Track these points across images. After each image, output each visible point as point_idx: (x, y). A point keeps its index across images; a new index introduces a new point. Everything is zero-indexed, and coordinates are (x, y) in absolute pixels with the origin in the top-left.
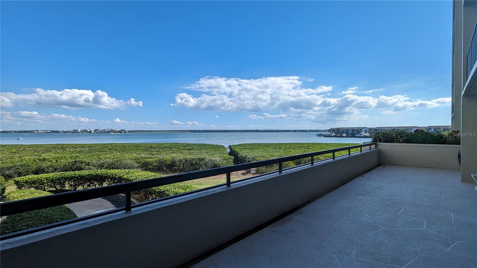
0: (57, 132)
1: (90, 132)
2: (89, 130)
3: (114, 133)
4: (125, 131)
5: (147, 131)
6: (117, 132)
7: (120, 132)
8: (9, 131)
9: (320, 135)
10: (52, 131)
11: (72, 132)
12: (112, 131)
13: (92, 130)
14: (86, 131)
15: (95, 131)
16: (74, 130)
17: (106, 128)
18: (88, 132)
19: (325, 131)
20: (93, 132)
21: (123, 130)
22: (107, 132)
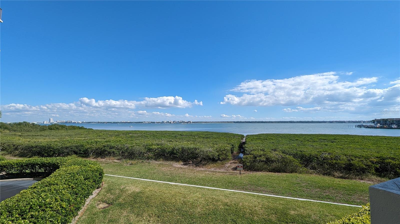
0: (154, 123)
1: (171, 123)
3: (184, 123)
5: (204, 122)
6: (185, 123)
7: (187, 123)
8: (133, 122)
9: (360, 126)
10: (151, 122)
11: (161, 123)
12: (183, 122)
13: (172, 121)
14: (168, 122)
16: (163, 122)
17: (180, 120)
21: (189, 122)
22: (180, 123)
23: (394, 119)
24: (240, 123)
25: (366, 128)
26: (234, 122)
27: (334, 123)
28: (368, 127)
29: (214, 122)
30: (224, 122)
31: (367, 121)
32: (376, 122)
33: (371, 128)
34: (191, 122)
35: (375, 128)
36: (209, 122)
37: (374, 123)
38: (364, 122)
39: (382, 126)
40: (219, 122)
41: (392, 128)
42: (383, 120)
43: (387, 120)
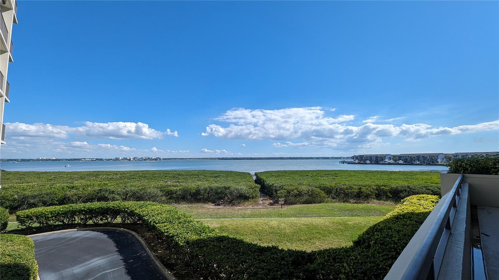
0: (101, 160)
1: (130, 160)
2: (128, 158)
3: (151, 160)
4: (160, 159)
5: (180, 159)
6: (153, 160)
7: (156, 159)
8: (61, 159)
9: (343, 162)
10: (97, 159)
11: (114, 160)
12: (149, 159)
13: (131, 158)
14: (126, 159)
15: (134, 159)
16: (116, 158)
17: (144, 156)
18: (128, 160)
19: (348, 158)
20: (132, 160)
21: (158, 158)
22: (144, 160)
23: (367, 155)
24: (225, 159)
25: (348, 163)
26: (219, 159)
27: (320, 159)
28: (349, 163)
29: (193, 158)
30: (206, 158)
31: (346, 157)
32: (355, 158)
33: (351, 164)
34: (161, 158)
35: (354, 164)
36: (187, 159)
37: (353, 159)
38: (344, 158)
39: (359, 162)
40: (199, 158)
41: (366, 164)
42: (360, 156)
43: (363, 156)
